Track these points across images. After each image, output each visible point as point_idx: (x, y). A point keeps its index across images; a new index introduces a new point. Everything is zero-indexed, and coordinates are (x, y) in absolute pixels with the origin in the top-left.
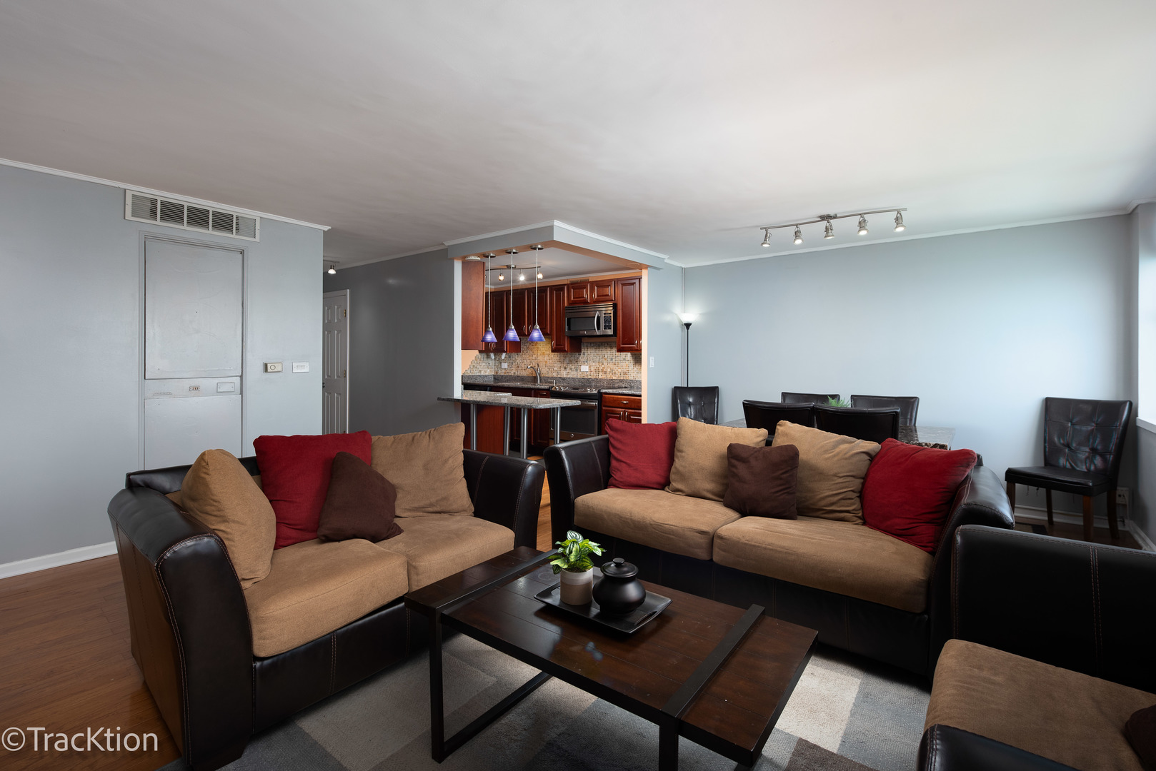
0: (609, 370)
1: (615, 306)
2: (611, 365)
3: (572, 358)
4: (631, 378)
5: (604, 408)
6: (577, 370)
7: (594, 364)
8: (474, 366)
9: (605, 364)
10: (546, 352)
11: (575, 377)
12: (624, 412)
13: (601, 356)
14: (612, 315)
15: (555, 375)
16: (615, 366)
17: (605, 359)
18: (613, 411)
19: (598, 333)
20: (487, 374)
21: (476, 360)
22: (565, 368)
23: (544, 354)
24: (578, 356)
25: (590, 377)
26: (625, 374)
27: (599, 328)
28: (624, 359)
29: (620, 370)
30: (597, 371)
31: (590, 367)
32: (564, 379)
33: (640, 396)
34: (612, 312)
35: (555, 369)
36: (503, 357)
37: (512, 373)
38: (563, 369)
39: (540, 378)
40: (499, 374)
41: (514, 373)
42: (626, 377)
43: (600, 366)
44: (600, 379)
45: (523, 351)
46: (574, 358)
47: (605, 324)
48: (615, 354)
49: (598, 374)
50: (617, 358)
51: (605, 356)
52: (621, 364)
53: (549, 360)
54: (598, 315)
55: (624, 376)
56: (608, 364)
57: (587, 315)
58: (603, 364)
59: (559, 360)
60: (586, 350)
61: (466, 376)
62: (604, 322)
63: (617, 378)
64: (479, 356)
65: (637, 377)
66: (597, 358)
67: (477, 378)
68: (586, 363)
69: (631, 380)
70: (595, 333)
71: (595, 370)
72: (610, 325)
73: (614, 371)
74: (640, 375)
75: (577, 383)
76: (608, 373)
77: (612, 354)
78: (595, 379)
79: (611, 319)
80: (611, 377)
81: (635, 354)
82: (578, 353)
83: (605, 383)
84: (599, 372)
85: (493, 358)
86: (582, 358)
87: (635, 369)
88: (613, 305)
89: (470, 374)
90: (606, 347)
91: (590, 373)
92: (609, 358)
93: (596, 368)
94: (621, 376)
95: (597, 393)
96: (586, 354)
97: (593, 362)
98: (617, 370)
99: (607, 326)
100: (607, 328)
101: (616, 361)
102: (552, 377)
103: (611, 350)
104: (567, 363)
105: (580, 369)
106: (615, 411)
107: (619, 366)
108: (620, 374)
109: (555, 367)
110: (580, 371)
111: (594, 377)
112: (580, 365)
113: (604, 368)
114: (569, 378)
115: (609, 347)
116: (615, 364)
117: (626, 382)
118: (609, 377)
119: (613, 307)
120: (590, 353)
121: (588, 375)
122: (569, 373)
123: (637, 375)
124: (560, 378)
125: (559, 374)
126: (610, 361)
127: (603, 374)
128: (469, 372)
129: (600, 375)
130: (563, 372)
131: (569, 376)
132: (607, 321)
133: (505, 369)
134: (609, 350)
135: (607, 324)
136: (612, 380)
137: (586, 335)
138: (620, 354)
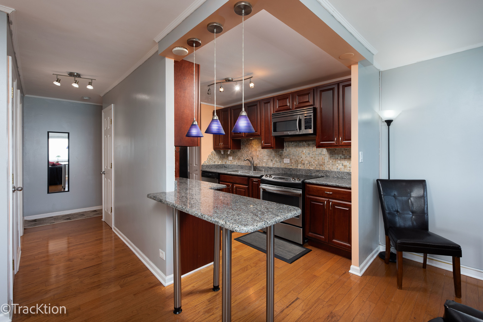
1: (315, 110)
2: (308, 158)
3: (277, 153)
5: (308, 196)
6: (280, 162)
8: (210, 159)
10: (258, 149)
11: (279, 166)
12: (328, 202)
13: (300, 152)
14: (312, 117)
15: (264, 165)
16: (312, 159)
17: (304, 154)
18: (316, 199)
19: (301, 132)
20: (220, 163)
21: (212, 154)
22: (272, 160)
23: (256, 150)
24: (281, 152)
25: (291, 167)
26: (321, 165)
27: (300, 128)
28: (320, 154)
29: (316, 163)
31: (290, 160)
32: (271, 168)
33: (350, 189)
34: (312, 114)
35: (264, 161)
36: (229, 153)
37: (235, 163)
38: (270, 161)
39: (254, 166)
40: (227, 164)
41: (237, 163)
42: (321, 168)
43: (299, 159)
44: (299, 169)
45: (242, 148)
46: (279, 153)
47: (306, 125)
48: (312, 150)
49: (298, 165)
50: (314, 153)
51: (303, 152)
52: (318, 157)
53: (260, 154)
54: (300, 118)
55: (320, 167)
56: (305, 158)
57: (289, 118)
58: (302, 157)
59: (267, 154)
60: (288, 147)
61: (205, 165)
62: (305, 123)
63: (314, 168)
64: (214, 152)
65: (341, 170)
66: (296, 153)
67: (212, 167)
68: (288, 157)
69: (327, 171)
70: (297, 133)
71: (295, 162)
72: (310, 125)
73: (311, 162)
74: (346, 169)
75: (281, 172)
76: (306, 164)
77: (310, 150)
78: (295, 169)
79: (311, 121)
80: (308, 168)
81: (331, 150)
82: (281, 149)
83: (304, 172)
84: (298, 163)
85: (222, 153)
86: (284, 153)
87: (338, 163)
88: (312, 109)
89: (208, 164)
90: (304, 144)
91: (291, 164)
92: (307, 153)
93: (296, 160)
94: (317, 167)
95: (300, 182)
96: (288, 150)
97: (294, 156)
98: (314, 162)
99: (308, 126)
100: (308, 128)
101: (312, 155)
102: (262, 167)
103: (308, 147)
104: (273, 156)
105: (283, 161)
106: (319, 199)
107: (315, 159)
108: (317, 166)
109: (264, 159)
110: (283, 163)
111: (294, 167)
112: (283, 158)
113: (303, 161)
114: (275, 168)
115: (307, 144)
116: (312, 158)
117: (322, 172)
118: (307, 168)
119: (312, 111)
120: (291, 149)
121: (289, 166)
122: (274, 164)
123: (341, 169)
124: (268, 167)
125: (267, 165)
126: (308, 155)
127: (302, 165)
128: (207, 163)
129: (299, 166)
130: (270, 163)
131: (274, 166)
132: (307, 122)
133: (231, 160)
134: (307, 147)
135: (307, 125)
136: (309, 170)
137: (290, 134)
138: (317, 150)
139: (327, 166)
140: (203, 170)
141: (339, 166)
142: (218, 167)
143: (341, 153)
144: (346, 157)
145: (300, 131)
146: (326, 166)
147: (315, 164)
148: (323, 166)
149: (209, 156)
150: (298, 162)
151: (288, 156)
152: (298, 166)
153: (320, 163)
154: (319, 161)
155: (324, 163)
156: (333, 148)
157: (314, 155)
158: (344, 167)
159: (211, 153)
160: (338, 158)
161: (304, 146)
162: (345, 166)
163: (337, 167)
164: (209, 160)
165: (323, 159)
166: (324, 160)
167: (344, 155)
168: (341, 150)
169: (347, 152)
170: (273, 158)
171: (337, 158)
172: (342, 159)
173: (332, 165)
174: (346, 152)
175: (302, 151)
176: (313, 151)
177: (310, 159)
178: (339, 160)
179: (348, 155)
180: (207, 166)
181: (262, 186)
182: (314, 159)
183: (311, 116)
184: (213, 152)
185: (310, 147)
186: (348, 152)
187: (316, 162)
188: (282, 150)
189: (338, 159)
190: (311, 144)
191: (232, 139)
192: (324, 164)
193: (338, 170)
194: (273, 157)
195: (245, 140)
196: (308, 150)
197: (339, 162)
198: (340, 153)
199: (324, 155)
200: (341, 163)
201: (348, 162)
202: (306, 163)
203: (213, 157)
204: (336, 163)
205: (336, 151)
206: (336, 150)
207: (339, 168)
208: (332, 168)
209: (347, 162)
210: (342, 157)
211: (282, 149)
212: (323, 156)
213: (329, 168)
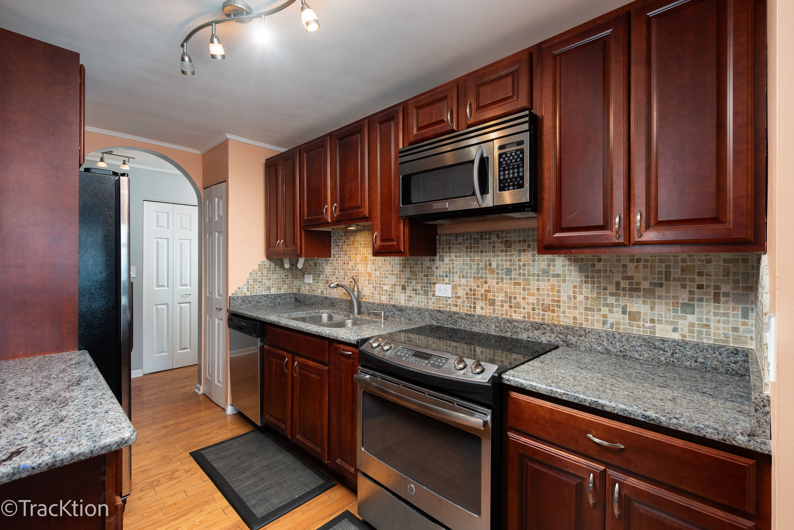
0: (500, 297)
1: (535, 120)
2: (507, 285)
3: (417, 269)
4: (566, 320)
6: (426, 293)
7: (463, 281)
8: (255, 280)
9: (492, 282)
11: (422, 305)
12: (605, 480)
13: (482, 265)
14: (526, 147)
15: (384, 299)
16: (519, 289)
17: (492, 271)
19: (489, 201)
20: (282, 292)
21: (260, 269)
22: (404, 288)
23: (363, 259)
24: (428, 264)
25: (454, 309)
26: (546, 308)
27: (484, 188)
28: (545, 272)
29: (532, 299)
30: (472, 295)
31: (455, 287)
32: (401, 309)
34: (526, 136)
35: (385, 288)
36: (301, 266)
37: (318, 292)
38: (399, 289)
39: (359, 303)
40: (300, 292)
41: (322, 292)
42: (549, 318)
43: (478, 286)
44: (479, 316)
45: (334, 254)
46: (422, 268)
47: (504, 175)
48: (520, 260)
49: (475, 303)
50: (524, 270)
51: (490, 265)
52: (536, 283)
53: (375, 270)
54: (482, 155)
55: (543, 315)
56: (498, 283)
57: (449, 159)
58: (486, 282)
59: (392, 271)
60: (446, 252)
61: (238, 297)
62: (500, 171)
63: (524, 317)
64: (267, 263)
65: (618, 328)
66: (471, 268)
67: (261, 300)
68: (447, 280)
69: (567, 328)
70: (474, 205)
71: (467, 294)
72: (518, 176)
73: (515, 298)
74: (638, 326)
75: (428, 321)
76: (500, 303)
77: (511, 261)
78: (467, 315)
79: (522, 159)
80: (506, 314)
81: (582, 260)
82: (428, 258)
83: (493, 326)
84: (475, 299)
85: (287, 266)
86: (437, 268)
87: (606, 305)
88: (527, 119)
89: (248, 294)
90: (494, 242)
91: (456, 301)
92: (502, 270)
93: (471, 290)
94: (534, 315)
95: (483, 379)
96: (447, 260)
97: (463, 277)
98: (524, 299)
99: (511, 179)
100: (509, 186)
101: (520, 274)
102: (379, 304)
103: (506, 251)
104: (408, 275)
105: (434, 292)
106: (560, 460)
107: (529, 289)
108: (534, 309)
109: (384, 284)
110: (434, 295)
111: (464, 310)
112: (434, 284)
113: (489, 291)
114: (412, 308)
115: (501, 243)
116: (519, 284)
117: (552, 331)
118: (502, 314)
119: (526, 127)
120: (456, 257)
121: (450, 305)
122: (410, 297)
123: (618, 323)
124: (394, 306)
125: (392, 299)
126: (504, 276)
127: (486, 304)
128: (245, 291)
129: (478, 307)
130: (400, 296)
131: (410, 304)
132: (508, 165)
133: (310, 284)
134: (502, 251)
135: (509, 174)
136: (510, 321)
137: (450, 209)
138: (534, 261)
139: (570, 313)
140: (232, 309)
141: (609, 315)
142: (278, 300)
143: (618, 272)
144: (638, 284)
145: (482, 198)
146: (564, 312)
147: (528, 304)
148: (553, 311)
149: (251, 273)
150: (474, 295)
151: (447, 276)
152: (475, 308)
153: (543, 300)
154: (540, 295)
155: (559, 301)
156: (589, 256)
157: (524, 275)
158: (630, 319)
159: (260, 265)
160: (609, 287)
161: (494, 247)
162: (634, 317)
163: (605, 316)
164: (251, 282)
165: (553, 289)
166: (559, 291)
167: (632, 278)
168: (619, 261)
169: (641, 267)
170: (408, 282)
171: (605, 289)
172: (621, 292)
173: (586, 309)
174: (637, 267)
175: (488, 263)
176: (521, 263)
177: (510, 288)
178: (611, 294)
179: (645, 279)
180: (245, 299)
181: (362, 375)
182: (524, 289)
183: (521, 143)
184: (263, 262)
185: (511, 251)
186: (645, 267)
187: (531, 297)
188: (430, 260)
189: (608, 292)
190: (515, 243)
191: (306, 231)
192: (559, 307)
193: (607, 328)
194: (409, 278)
195: (341, 234)
196: (506, 260)
197: (611, 300)
198: (614, 270)
199: (558, 276)
200: (617, 306)
201: (644, 303)
202: (500, 299)
203: (264, 276)
204: (599, 303)
205: (599, 266)
206: (599, 260)
207: (610, 321)
208: (587, 320)
209: (641, 300)
210: (622, 285)
211: (432, 258)
212: (554, 281)
213: (575, 318)
